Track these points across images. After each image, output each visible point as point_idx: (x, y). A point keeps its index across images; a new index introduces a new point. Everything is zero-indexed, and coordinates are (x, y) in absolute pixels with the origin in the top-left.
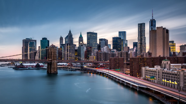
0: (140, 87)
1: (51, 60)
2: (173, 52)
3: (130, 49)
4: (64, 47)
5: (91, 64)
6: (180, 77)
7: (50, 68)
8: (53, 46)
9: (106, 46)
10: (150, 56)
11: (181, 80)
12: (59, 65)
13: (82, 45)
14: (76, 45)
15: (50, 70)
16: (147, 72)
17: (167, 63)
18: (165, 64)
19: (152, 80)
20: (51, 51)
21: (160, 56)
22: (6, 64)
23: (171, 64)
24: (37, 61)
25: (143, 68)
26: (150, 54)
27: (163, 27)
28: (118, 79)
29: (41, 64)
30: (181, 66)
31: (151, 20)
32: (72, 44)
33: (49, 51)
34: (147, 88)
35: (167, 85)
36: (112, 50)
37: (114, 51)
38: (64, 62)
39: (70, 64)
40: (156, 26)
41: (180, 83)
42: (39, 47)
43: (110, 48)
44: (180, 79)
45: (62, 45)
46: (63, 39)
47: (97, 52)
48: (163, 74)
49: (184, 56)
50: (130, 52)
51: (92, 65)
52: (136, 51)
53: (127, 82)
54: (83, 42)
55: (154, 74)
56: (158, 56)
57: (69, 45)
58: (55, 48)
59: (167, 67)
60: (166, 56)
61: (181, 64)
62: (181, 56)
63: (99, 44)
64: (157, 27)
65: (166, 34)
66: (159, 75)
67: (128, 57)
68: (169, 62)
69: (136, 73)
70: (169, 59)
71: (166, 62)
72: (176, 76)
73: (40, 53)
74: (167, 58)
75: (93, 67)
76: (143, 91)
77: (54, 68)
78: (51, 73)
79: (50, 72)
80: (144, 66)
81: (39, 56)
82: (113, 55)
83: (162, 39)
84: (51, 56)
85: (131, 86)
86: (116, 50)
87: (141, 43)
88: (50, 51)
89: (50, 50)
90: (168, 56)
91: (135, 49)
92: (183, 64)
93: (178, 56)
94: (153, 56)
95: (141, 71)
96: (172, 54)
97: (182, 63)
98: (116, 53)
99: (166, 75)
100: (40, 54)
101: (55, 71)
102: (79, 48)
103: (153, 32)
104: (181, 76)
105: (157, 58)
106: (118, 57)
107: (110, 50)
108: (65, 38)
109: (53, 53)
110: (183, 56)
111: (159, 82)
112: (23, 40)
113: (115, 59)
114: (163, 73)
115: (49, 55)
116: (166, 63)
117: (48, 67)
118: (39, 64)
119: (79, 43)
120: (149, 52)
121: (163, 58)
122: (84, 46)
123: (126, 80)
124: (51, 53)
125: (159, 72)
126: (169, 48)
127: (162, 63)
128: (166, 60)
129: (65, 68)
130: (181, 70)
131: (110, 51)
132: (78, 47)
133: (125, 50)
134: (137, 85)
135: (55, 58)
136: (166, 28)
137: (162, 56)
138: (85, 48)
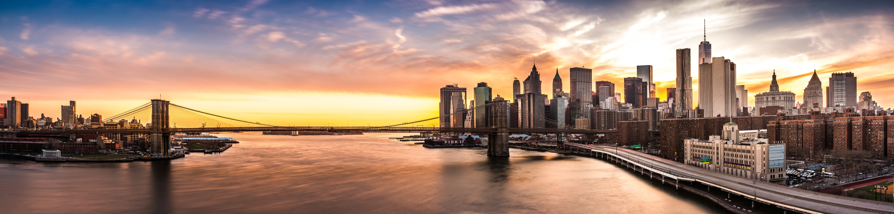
0: (681, 182)
1: (496, 129)
2: (744, 108)
3: (661, 103)
4: (522, 101)
5: (578, 135)
6: (755, 155)
7: (494, 145)
8: (500, 100)
9: (611, 98)
10: (700, 117)
11: (757, 161)
12: (513, 139)
13: (560, 96)
14: (546, 96)
15: (494, 148)
16: (695, 148)
17: (733, 128)
18: (729, 132)
19: (704, 165)
20: (495, 109)
21: (719, 115)
22: (411, 137)
23: (740, 132)
24: (468, 130)
25: (688, 142)
26: (700, 112)
27: (725, 58)
28: (637, 167)
29: (475, 137)
30: (756, 135)
31: (702, 43)
32: (540, 94)
33: (491, 110)
34: (696, 182)
35: (732, 174)
36: (623, 106)
37: (628, 108)
38: (522, 133)
39: (534, 135)
40: (713, 56)
41: (755, 166)
42: (472, 102)
43: (618, 101)
44: (755, 160)
45: (517, 96)
46: (519, 84)
47: (592, 110)
48: (726, 152)
49: (762, 115)
50: (659, 108)
51: (581, 138)
52: (673, 106)
53: (656, 171)
54: (561, 90)
55: (709, 152)
56: (715, 115)
57: (532, 95)
58: (503, 103)
59: (732, 139)
60: (730, 116)
61: (757, 131)
62: (756, 114)
63: (595, 92)
64: (714, 58)
65: (730, 72)
66: (718, 153)
67: (657, 120)
68: (736, 127)
69: (674, 152)
70: (736, 121)
71: (731, 127)
72: (748, 154)
73: (473, 115)
74: (733, 119)
75: (583, 142)
76: (688, 189)
77: (502, 144)
78: (495, 156)
79: (494, 153)
80: (690, 137)
81: (473, 121)
82: (626, 116)
83: (722, 81)
84: (495, 120)
85: (663, 181)
86: (631, 105)
87: (683, 91)
88: (493, 109)
89: (493, 107)
90: (735, 115)
91: (671, 101)
92: (761, 130)
93: (752, 115)
94: (706, 116)
95: (683, 147)
96: (742, 111)
97: (759, 129)
98: (633, 112)
99: (730, 153)
100: (473, 117)
101: (505, 151)
102: (554, 102)
103: (705, 67)
104: (757, 154)
105: (714, 120)
106: (636, 119)
107: (620, 104)
108: (525, 83)
109: (499, 114)
110: (760, 115)
111: (718, 169)
112: (441, 89)
113: (629, 124)
114: (725, 149)
115: (491, 117)
116: (731, 129)
117: (489, 143)
118: (472, 136)
119: (554, 91)
120: (698, 108)
121: (726, 120)
122: (563, 97)
123: (652, 167)
124: (495, 114)
125: (718, 148)
126: (735, 100)
127: (724, 129)
128: (730, 124)
129: (524, 146)
130: (758, 142)
131: (619, 109)
132: (551, 100)
133: (650, 105)
134: (675, 178)
135: (504, 123)
136: (730, 60)
137: (723, 115)
138: (566, 103)
